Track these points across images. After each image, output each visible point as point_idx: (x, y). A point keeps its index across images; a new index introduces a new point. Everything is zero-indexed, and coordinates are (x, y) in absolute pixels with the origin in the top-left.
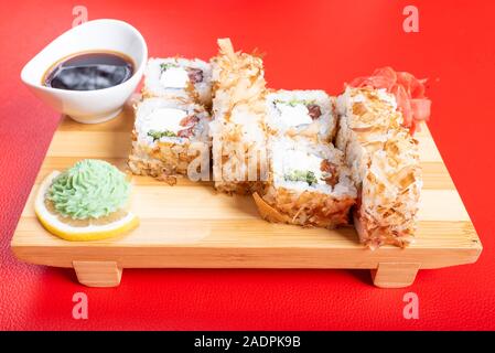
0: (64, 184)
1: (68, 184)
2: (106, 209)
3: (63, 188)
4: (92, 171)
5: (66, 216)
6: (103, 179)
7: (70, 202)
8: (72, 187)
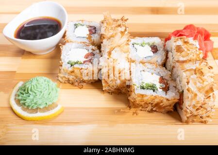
0: (24, 90)
1: (26, 91)
2: (46, 103)
3: (24, 92)
4: (38, 83)
5: (26, 107)
6: (44, 88)
7: (27, 100)
8: (28, 93)
